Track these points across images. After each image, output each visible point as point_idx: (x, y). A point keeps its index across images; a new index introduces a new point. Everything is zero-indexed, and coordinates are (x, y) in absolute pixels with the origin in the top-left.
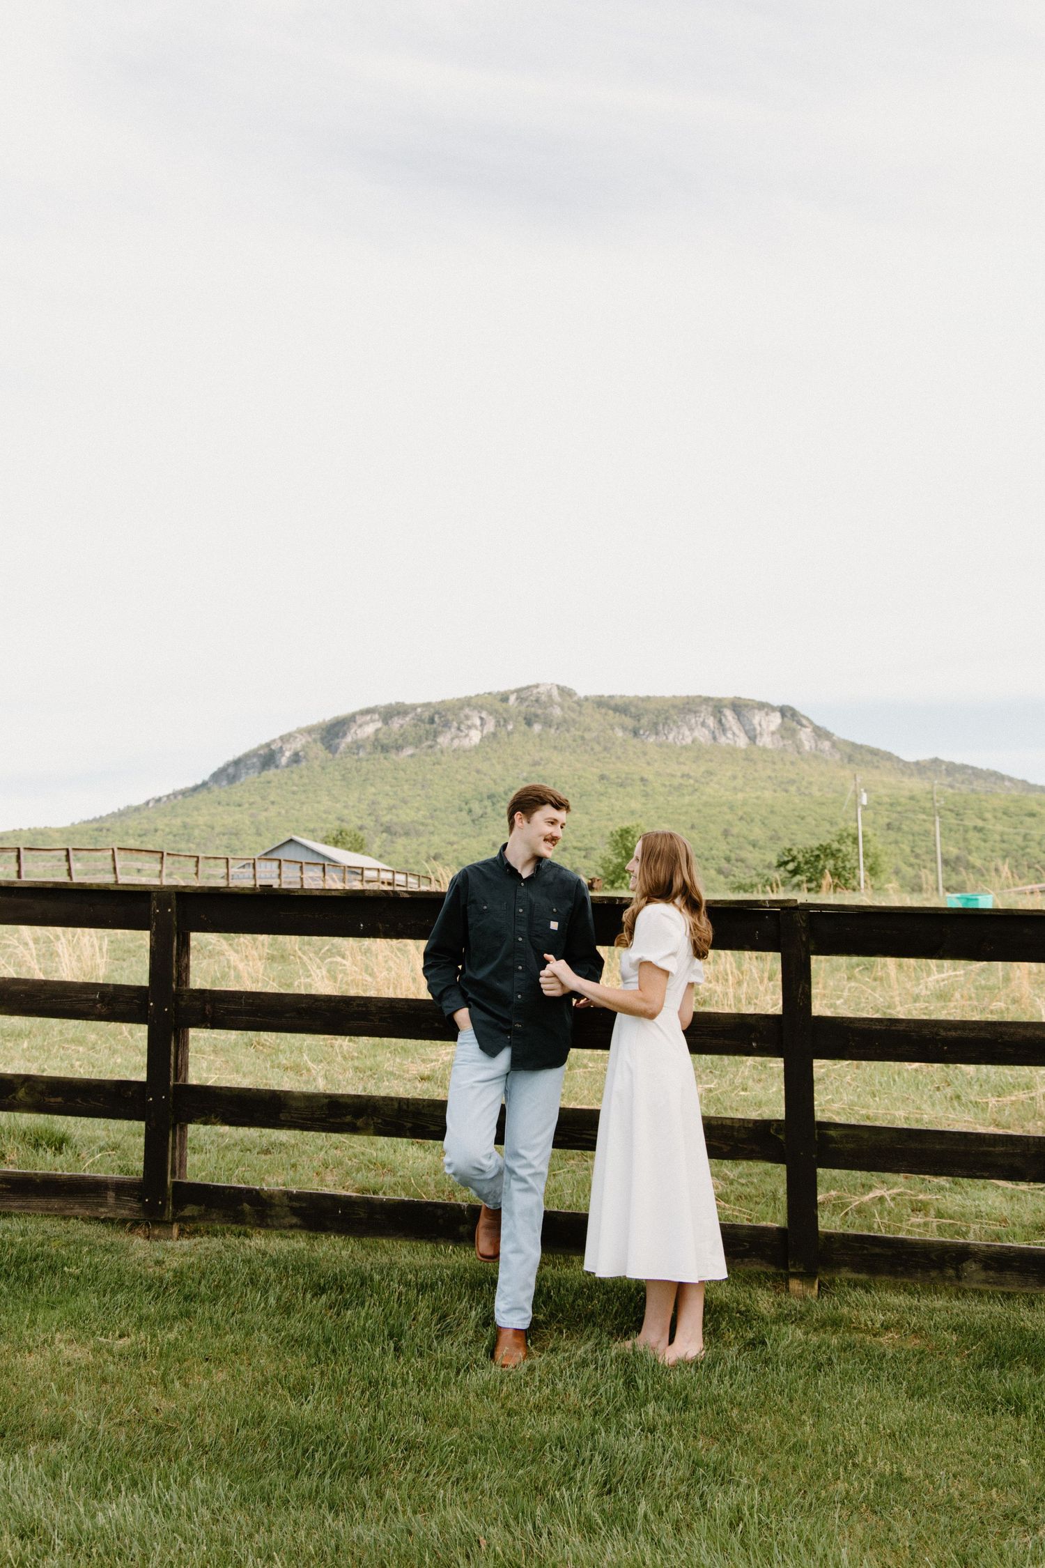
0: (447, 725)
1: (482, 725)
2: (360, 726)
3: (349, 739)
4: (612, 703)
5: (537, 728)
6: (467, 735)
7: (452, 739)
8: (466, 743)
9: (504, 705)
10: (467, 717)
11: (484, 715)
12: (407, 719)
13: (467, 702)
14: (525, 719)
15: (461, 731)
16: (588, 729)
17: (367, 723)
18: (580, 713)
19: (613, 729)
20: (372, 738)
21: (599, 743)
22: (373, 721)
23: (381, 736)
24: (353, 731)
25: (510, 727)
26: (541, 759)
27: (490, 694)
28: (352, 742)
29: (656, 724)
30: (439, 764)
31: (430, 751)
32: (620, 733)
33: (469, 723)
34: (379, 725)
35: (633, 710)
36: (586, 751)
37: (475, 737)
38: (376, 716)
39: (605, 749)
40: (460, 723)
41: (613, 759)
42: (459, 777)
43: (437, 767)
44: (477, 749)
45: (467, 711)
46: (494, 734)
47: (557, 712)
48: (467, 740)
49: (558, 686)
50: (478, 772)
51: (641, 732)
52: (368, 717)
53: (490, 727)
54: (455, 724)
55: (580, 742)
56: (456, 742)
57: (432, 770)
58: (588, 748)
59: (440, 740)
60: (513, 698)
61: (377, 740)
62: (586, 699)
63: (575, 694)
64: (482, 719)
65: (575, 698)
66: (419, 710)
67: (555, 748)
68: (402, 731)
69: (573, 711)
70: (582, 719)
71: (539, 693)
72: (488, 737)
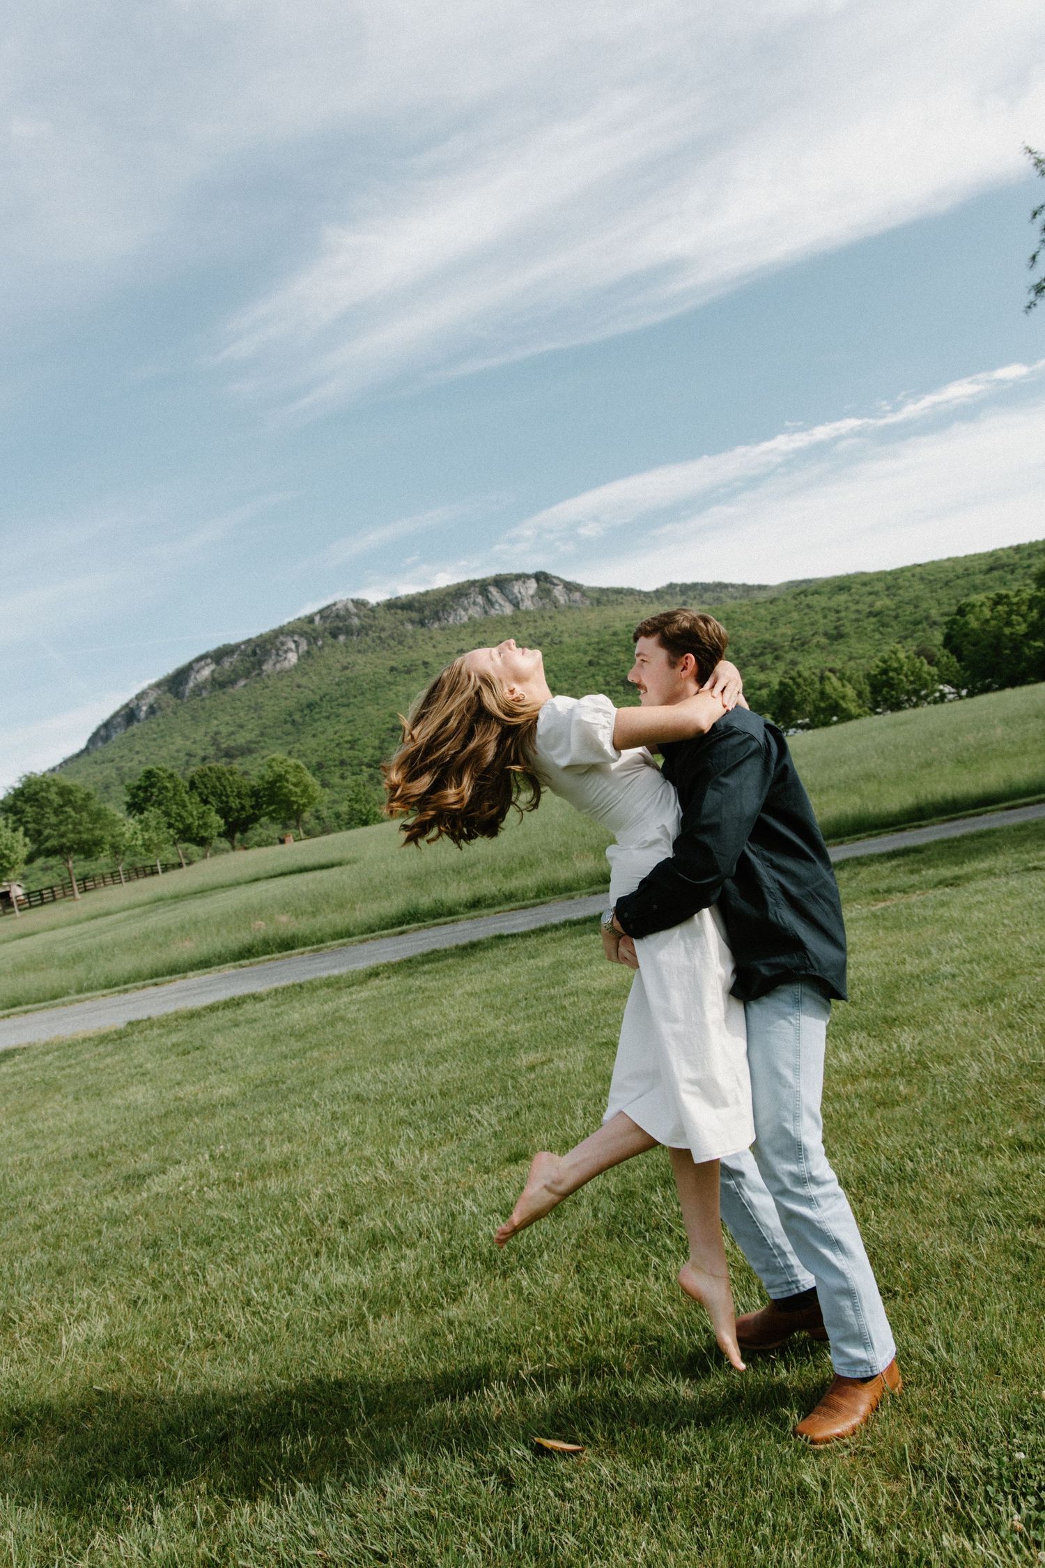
0: (267, 653)
1: (297, 647)
2: (198, 672)
3: (191, 684)
4: (399, 603)
5: (342, 638)
6: (285, 658)
7: (275, 665)
8: (286, 665)
9: (312, 626)
10: (283, 644)
11: (296, 638)
12: (235, 656)
13: (280, 632)
14: (331, 633)
15: (281, 656)
16: (383, 629)
17: (203, 668)
18: (375, 618)
19: (403, 624)
20: (210, 679)
21: (393, 639)
22: (207, 665)
23: (216, 675)
24: (193, 677)
25: (320, 643)
26: (349, 663)
27: (299, 619)
28: (194, 687)
29: (437, 613)
30: (267, 687)
31: (258, 679)
32: (409, 627)
33: (285, 648)
34: (213, 667)
35: (416, 604)
36: (384, 648)
37: (293, 658)
38: (209, 661)
39: (400, 643)
40: (278, 650)
41: (406, 649)
42: (284, 695)
43: (267, 690)
44: (296, 667)
45: (282, 638)
46: (308, 652)
47: (356, 622)
48: (287, 662)
49: (352, 601)
50: (299, 686)
51: (427, 621)
52: (203, 663)
53: (304, 647)
54: (274, 651)
55: (378, 642)
56: (278, 666)
57: (262, 694)
58: (386, 645)
59: (265, 667)
60: (317, 619)
61: (214, 679)
62: (378, 604)
63: (368, 603)
64: (295, 642)
65: (370, 606)
66: (243, 647)
67: (359, 651)
68: (233, 668)
69: (368, 617)
70: (376, 622)
71: (338, 609)
72: (303, 656)
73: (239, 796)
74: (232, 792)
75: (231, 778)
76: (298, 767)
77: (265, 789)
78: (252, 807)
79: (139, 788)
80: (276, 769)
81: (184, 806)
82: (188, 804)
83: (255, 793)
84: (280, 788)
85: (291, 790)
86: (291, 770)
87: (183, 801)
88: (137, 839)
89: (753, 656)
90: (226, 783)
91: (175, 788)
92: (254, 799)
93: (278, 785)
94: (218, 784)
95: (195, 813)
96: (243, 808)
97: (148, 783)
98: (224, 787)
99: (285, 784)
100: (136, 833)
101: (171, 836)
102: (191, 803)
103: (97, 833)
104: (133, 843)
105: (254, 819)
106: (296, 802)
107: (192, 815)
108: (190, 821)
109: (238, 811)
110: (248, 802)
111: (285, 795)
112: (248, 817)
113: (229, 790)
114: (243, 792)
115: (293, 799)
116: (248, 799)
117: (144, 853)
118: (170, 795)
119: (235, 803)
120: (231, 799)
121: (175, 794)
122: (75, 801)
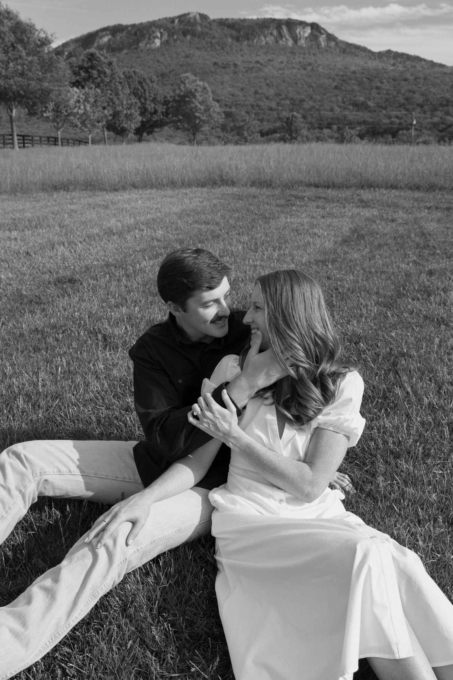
0: (143, 36)
1: (161, 36)
2: (101, 38)
3: (96, 45)
4: (227, 23)
5: (189, 37)
6: (153, 42)
7: (146, 44)
8: (153, 46)
9: (172, 25)
10: (154, 32)
11: (162, 30)
12: (124, 33)
13: (153, 24)
14: (183, 32)
15: (151, 40)
16: (214, 38)
17: (104, 36)
18: (210, 29)
19: (226, 37)
20: (107, 44)
21: (219, 45)
22: (107, 35)
23: (111, 43)
24: (97, 40)
25: (175, 37)
26: (190, 54)
27: (166, 19)
28: (98, 46)
29: (248, 34)
30: (139, 58)
31: (135, 51)
32: (230, 40)
33: (154, 35)
34: (110, 37)
35: (237, 26)
36: (212, 50)
37: (158, 42)
38: (108, 32)
39: (222, 48)
40: (150, 35)
41: (225, 53)
42: (149, 65)
43: (139, 59)
44: (158, 49)
45: (153, 28)
46: (167, 41)
47: (199, 28)
48: (154, 44)
49: (200, 14)
50: (158, 61)
51: (241, 39)
52: (104, 33)
53: (165, 37)
54: (147, 36)
55: (209, 45)
56: (148, 46)
58: (213, 48)
59: (140, 45)
60: (177, 21)
61: (109, 45)
62: (214, 21)
63: (209, 18)
64: (161, 33)
65: (209, 21)
66: (129, 28)
67: (197, 48)
68: (121, 40)
69: (207, 27)
70: (211, 32)
71: (190, 18)
72: (164, 43)
73: (154, 100)
74: (150, 96)
75: (151, 85)
76: (205, 88)
77: (174, 100)
78: (162, 112)
79: (81, 68)
80: (187, 86)
81: (117, 94)
82: (121, 93)
83: (166, 103)
84: (189, 102)
85: (196, 106)
86: (199, 90)
87: (116, 88)
88: (80, 108)
89: (441, 105)
90: (146, 87)
91: (113, 74)
92: (165, 107)
93: (187, 99)
94: (139, 87)
95: (125, 102)
96: (156, 112)
97: (89, 64)
98: (145, 91)
99: (193, 100)
100: (79, 102)
101: (106, 116)
102: (123, 93)
103: (46, 84)
104: (75, 110)
105: (161, 124)
106: (199, 118)
107: (122, 105)
108: (119, 108)
109: (151, 114)
110: (161, 109)
111: (191, 110)
112: (156, 121)
113: (147, 94)
114: (159, 99)
115: (197, 114)
116: (161, 106)
117: (80, 125)
118: (107, 80)
119: (150, 106)
120: (148, 102)
121: (111, 81)
122: (28, 42)
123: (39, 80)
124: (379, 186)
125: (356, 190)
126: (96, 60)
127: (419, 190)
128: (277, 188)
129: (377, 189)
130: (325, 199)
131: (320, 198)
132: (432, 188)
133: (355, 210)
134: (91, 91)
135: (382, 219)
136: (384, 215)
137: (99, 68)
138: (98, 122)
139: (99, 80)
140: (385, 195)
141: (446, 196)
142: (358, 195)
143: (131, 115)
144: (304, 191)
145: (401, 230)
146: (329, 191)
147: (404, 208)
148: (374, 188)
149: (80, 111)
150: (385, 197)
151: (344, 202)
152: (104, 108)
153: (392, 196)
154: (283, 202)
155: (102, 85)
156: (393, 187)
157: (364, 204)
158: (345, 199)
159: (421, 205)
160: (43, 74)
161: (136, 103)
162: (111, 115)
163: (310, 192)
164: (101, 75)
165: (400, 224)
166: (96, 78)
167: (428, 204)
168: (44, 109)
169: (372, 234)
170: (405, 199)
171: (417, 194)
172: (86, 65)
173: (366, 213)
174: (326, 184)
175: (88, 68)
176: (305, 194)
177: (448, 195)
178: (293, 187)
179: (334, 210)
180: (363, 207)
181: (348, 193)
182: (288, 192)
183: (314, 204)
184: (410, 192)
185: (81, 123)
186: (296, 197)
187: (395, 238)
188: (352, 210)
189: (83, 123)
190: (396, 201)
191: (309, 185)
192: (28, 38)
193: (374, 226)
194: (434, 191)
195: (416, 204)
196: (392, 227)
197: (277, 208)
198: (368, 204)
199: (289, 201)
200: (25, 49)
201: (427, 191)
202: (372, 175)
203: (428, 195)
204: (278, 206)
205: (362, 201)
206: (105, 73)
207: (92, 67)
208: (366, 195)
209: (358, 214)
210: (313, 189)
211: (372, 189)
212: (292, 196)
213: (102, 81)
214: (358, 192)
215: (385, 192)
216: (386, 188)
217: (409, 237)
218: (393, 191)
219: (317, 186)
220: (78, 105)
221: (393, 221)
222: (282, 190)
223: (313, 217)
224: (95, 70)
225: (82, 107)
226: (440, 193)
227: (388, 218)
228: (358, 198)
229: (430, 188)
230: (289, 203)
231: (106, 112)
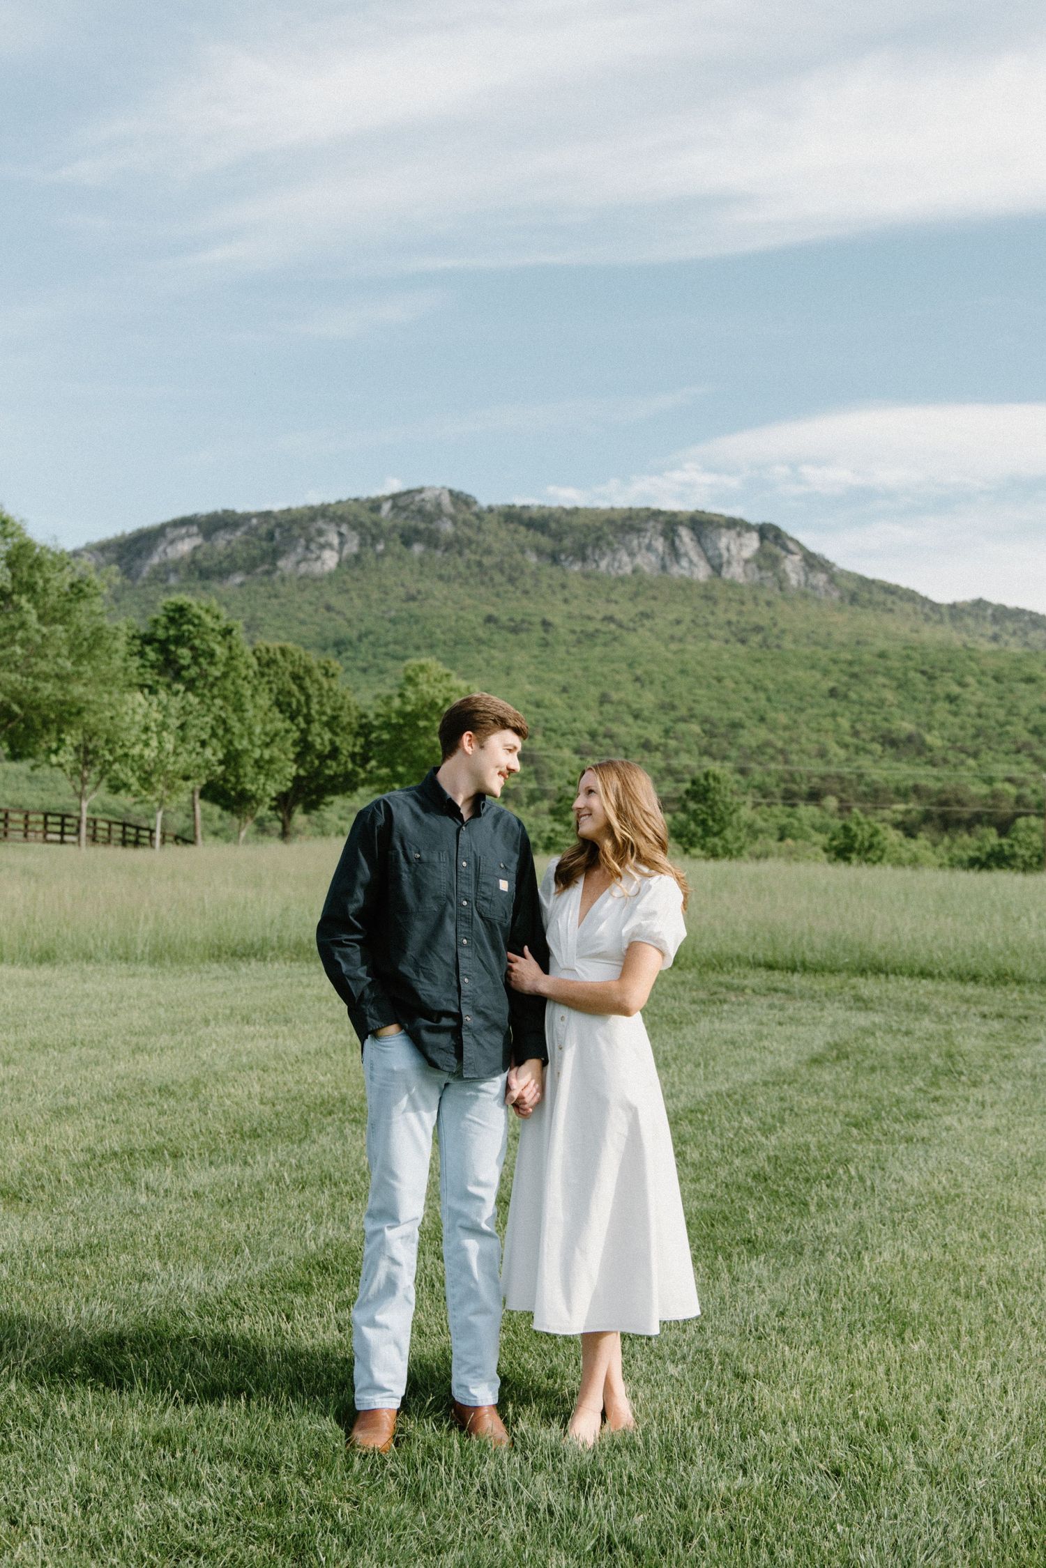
0: (290, 541)
1: (342, 544)
2: (172, 542)
3: (155, 560)
4: (526, 516)
5: (418, 549)
6: (318, 558)
7: (298, 563)
8: (317, 568)
9: (374, 516)
10: (320, 533)
11: (344, 529)
12: (239, 533)
13: (321, 512)
14: (402, 536)
15: (312, 552)
16: (488, 552)
17: (182, 538)
18: (479, 529)
19: (523, 552)
20: (188, 560)
21: (502, 571)
22: (189, 535)
23: (199, 556)
24: (161, 549)
25: (380, 547)
26: (419, 592)
27: (356, 500)
28: (159, 565)
29: (583, 547)
30: (276, 596)
31: (265, 579)
32: (532, 559)
33: (322, 540)
34: (198, 541)
35: (553, 525)
36: (483, 583)
37: (330, 559)
38: (195, 529)
39: (511, 580)
40: (309, 540)
41: (518, 594)
42: (301, 616)
43: (274, 601)
44: (331, 577)
45: (320, 524)
46: (357, 558)
47: (447, 527)
48: (319, 563)
49: (451, 492)
50: (329, 608)
51: (563, 557)
52: (183, 531)
53: (352, 547)
54: (302, 541)
55: (475, 569)
56: (303, 568)
57: (265, 605)
58: (486, 579)
59: (281, 563)
60: (386, 507)
61: (194, 562)
62: (490, 510)
63: (476, 502)
64: (340, 534)
65: (475, 509)
66: (254, 521)
67: (441, 577)
68: (229, 550)
69: (470, 525)
70: (481, 537)
71: (423, 500)
72: (348, 561)
73: (332, 724)
74: (321, 713)
75: (326, 686)
77: (387, 726)
78: (353, 756)
79: (148, 639)
80: (424, 687)
81: (239, 708)
82: (248, 705)
83: (364, 729)
87: (238, 694)
88: (147, 744)
90: (312, 690)
91: (231, 658)
92: (361, 741)
93: (422, 723)
94: (294, 688)
95: (258, 730)
96: (334, 752)
97: (172, 632)
98: (308, 697)
100: (146, 729)
101: (208, 764)
102: (255, 706)
103: (77, 690)
104: (136, 751)
105: (345, 785)
107: (251, 734)
108: (243, 744)
109: (322, 758)
110: (348, 745)
112: (332, 778)
113: (315, 707)
114: (345, 719)
116: (350, 739)
117: (135, 786)
118: (216, 672)
119: (321, 739)
120: (316, 728)
121: (225, 675)
122: (45, 590)
123: (61, 678)
124: (897, 971)
125: (849, 978)
126: (190, 622)
127: (977, 982)
128: (689, 968)
129: (892, 977)
130: (787, 992)
131: (776, 990)
132: (1001, 978)
133: (842, 1014)
134: (176, 700)
135: (890, 1030)
136: (893, 1024)
137: (197, 642)
138: (186, 778)
139: (194, 671)
140: (906, 989)
141: (1028, 996)
142: (854, 988)
143: (271, 761)
144: (745, 977)
145: (916, 1047)
146: (796, 978)
147: (938, 1015)
148: (887, 975)
149: (147, 752)
150: (906, 994)
151: (824, 998)
152: (203, 744)
153: (921, 992)
154: (702, 995)
155: (200, 684)
156: (925, 974)
157: (862, 1003)
158: (826, 995)
159: (973, 1010)
160: (73, 664)
161: (287, 731)
162: (221, 763)
163: (757, 978)
164: (202, 660)
165: (919, 1038)
166: (188, 667)
167: (985, 1009)
168: (54, 745)
169: (864, 1052)
170: (945, 997)
171: (970, 990)
172: (161, 634)
173: (862, 1019)
174: (789, 964)
175: (168, 640)
176: (746, 982)
177: (1032, 992)
178: (721, 968)
179: (803, 1013)
180: (859, 1009)
181: (834, 982)
182: (713, 977)
183: (765, 1001)
184: (957, 984)
185: (139, 779)
186: (729, 987)
187: (902, 1060)
188: (835, 1012)
189: (146, 781)
190: (926, 1001)
191: (756, 965)
192: (47, 581)
193: (870, 1040)
194: (1006, 984)
195: (964, 1008)
196: (902, 1044)
197: (695, 1007)
198: (870, 1005)
199: (715, 993)
200: (36, 606)
201: (993, 984)
202: (882, 948)
203: (991, 991)
204: (694, 1002)
205: (858, 998)
206: (212, 654)
207: (179, 640)
208: (869, 987)
209: (846, 1021)
210: (763, 973)
211: (882, 976)
212: (720, 984)
213: (204, 675)
214: (854, 981)
215: (907, 983)
216: (911, 975)
217: (927, 1058)
218: (924, 981)
219: (770, 967)
220: (144, 737)
221: (907, 1033)
222: (700, 973)
223: (762, 1023)
224: (184, 645)
225: (154, 743)
226: (1018, 988)
227: (899, 1030)
228: (853, 992)
229: (998, 979)
230: (714, 999)
231: (208, 752)
